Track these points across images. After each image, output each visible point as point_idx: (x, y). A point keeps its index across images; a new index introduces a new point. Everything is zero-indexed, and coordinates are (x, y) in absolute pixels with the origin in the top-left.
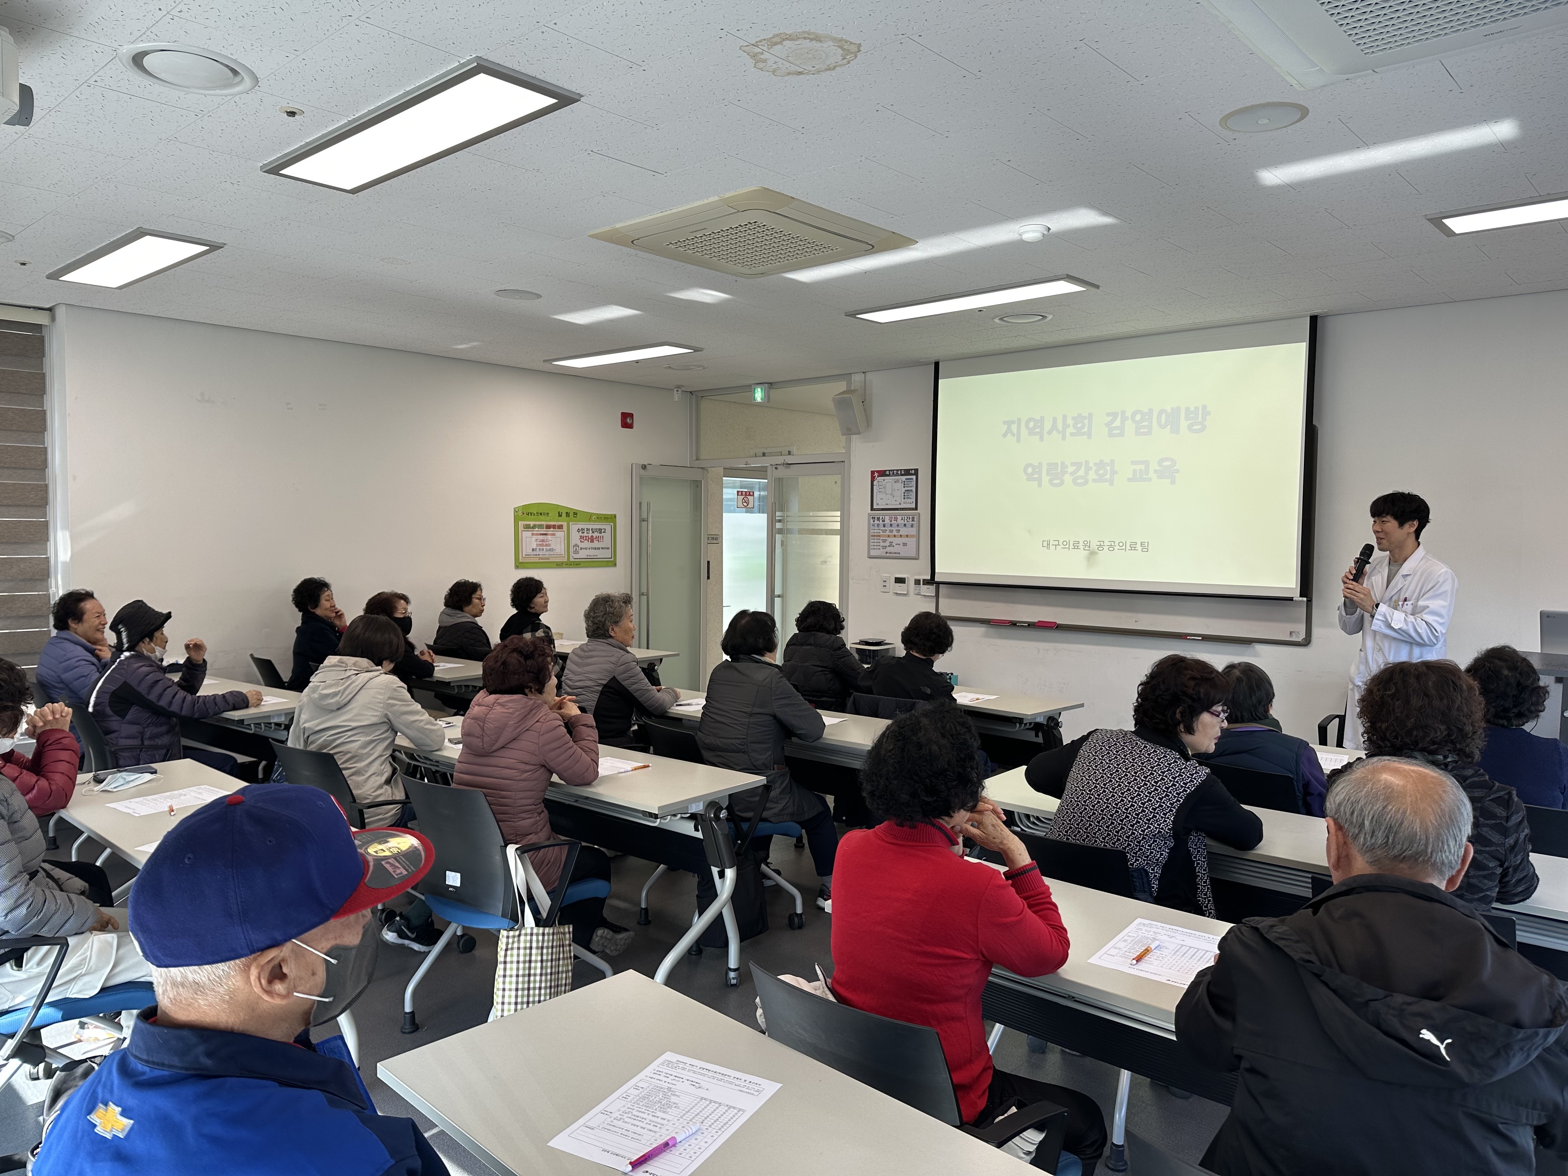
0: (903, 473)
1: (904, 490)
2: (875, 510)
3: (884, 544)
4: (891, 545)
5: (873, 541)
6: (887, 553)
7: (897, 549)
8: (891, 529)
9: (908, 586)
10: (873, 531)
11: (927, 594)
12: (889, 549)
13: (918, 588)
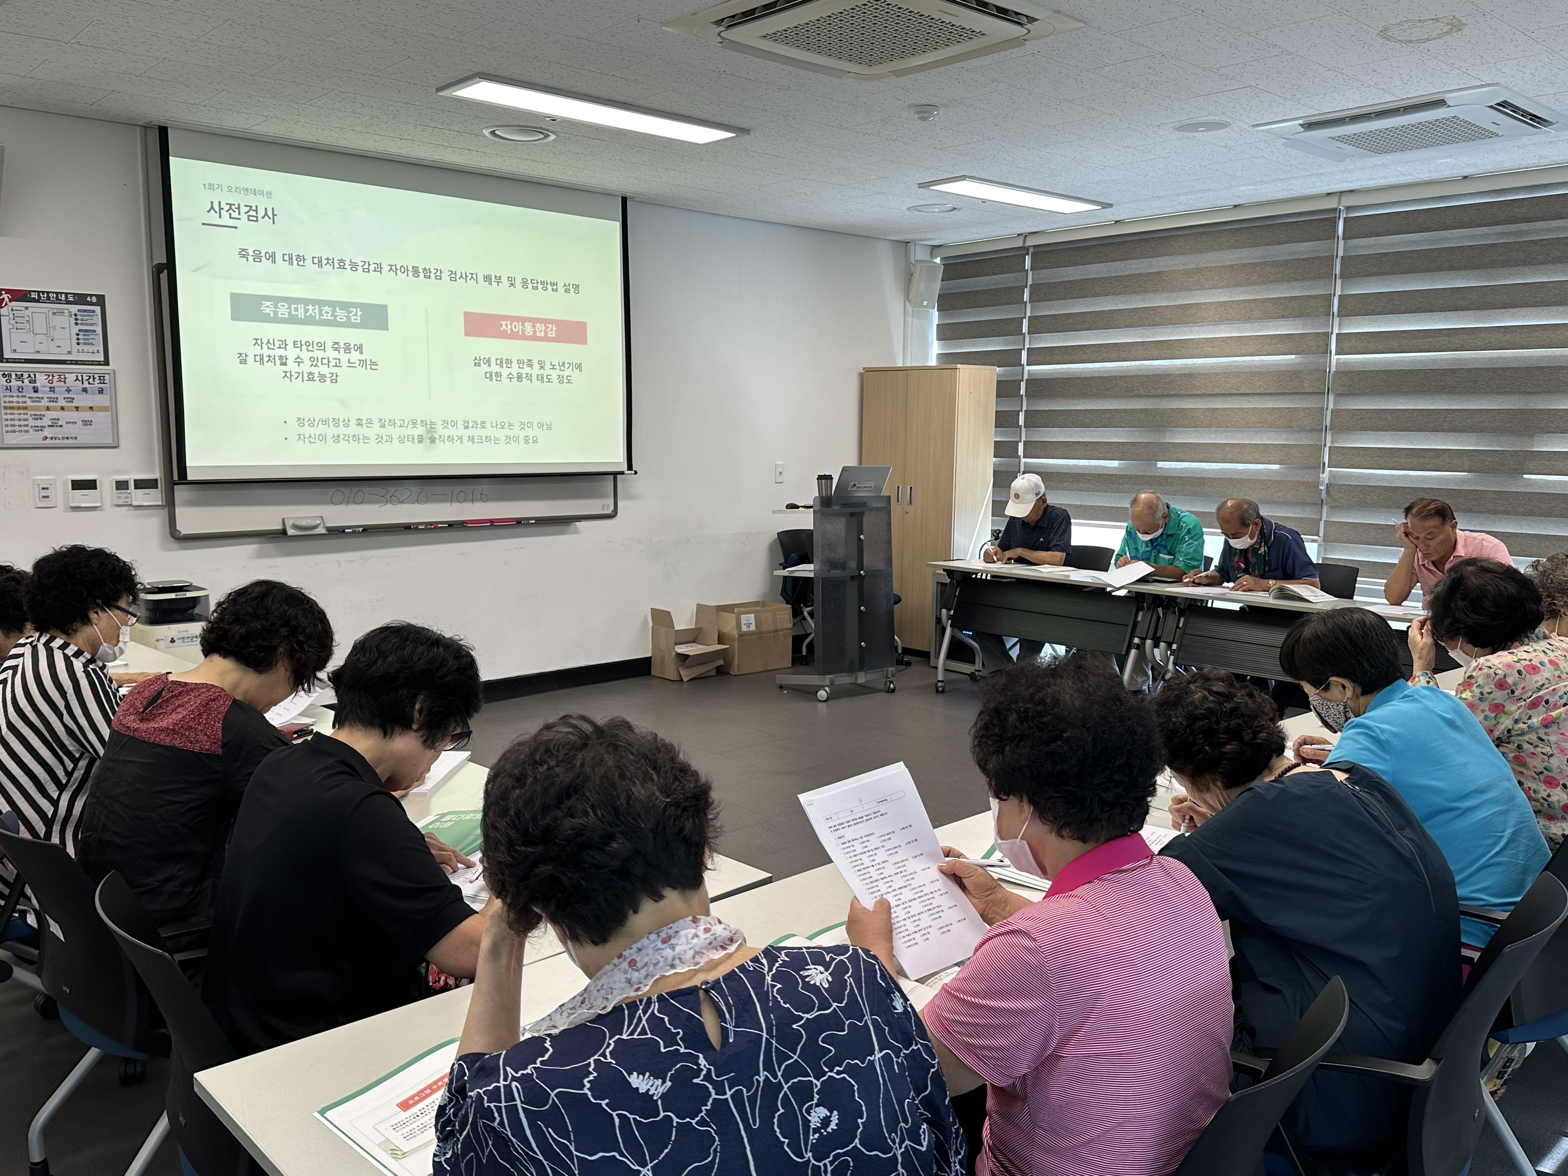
0: (71, 299)
1: (76, 329)
2: (8, 361)
3: (39, 423)
4: (54, 424)
5: (9, 417)
6: (46, 438)
7: (69, 430)
8: (52, 395)
9: (101, 492)
10: (8, 399)
11: (145, 504)
12: (50, 432)
13: (123, 496)
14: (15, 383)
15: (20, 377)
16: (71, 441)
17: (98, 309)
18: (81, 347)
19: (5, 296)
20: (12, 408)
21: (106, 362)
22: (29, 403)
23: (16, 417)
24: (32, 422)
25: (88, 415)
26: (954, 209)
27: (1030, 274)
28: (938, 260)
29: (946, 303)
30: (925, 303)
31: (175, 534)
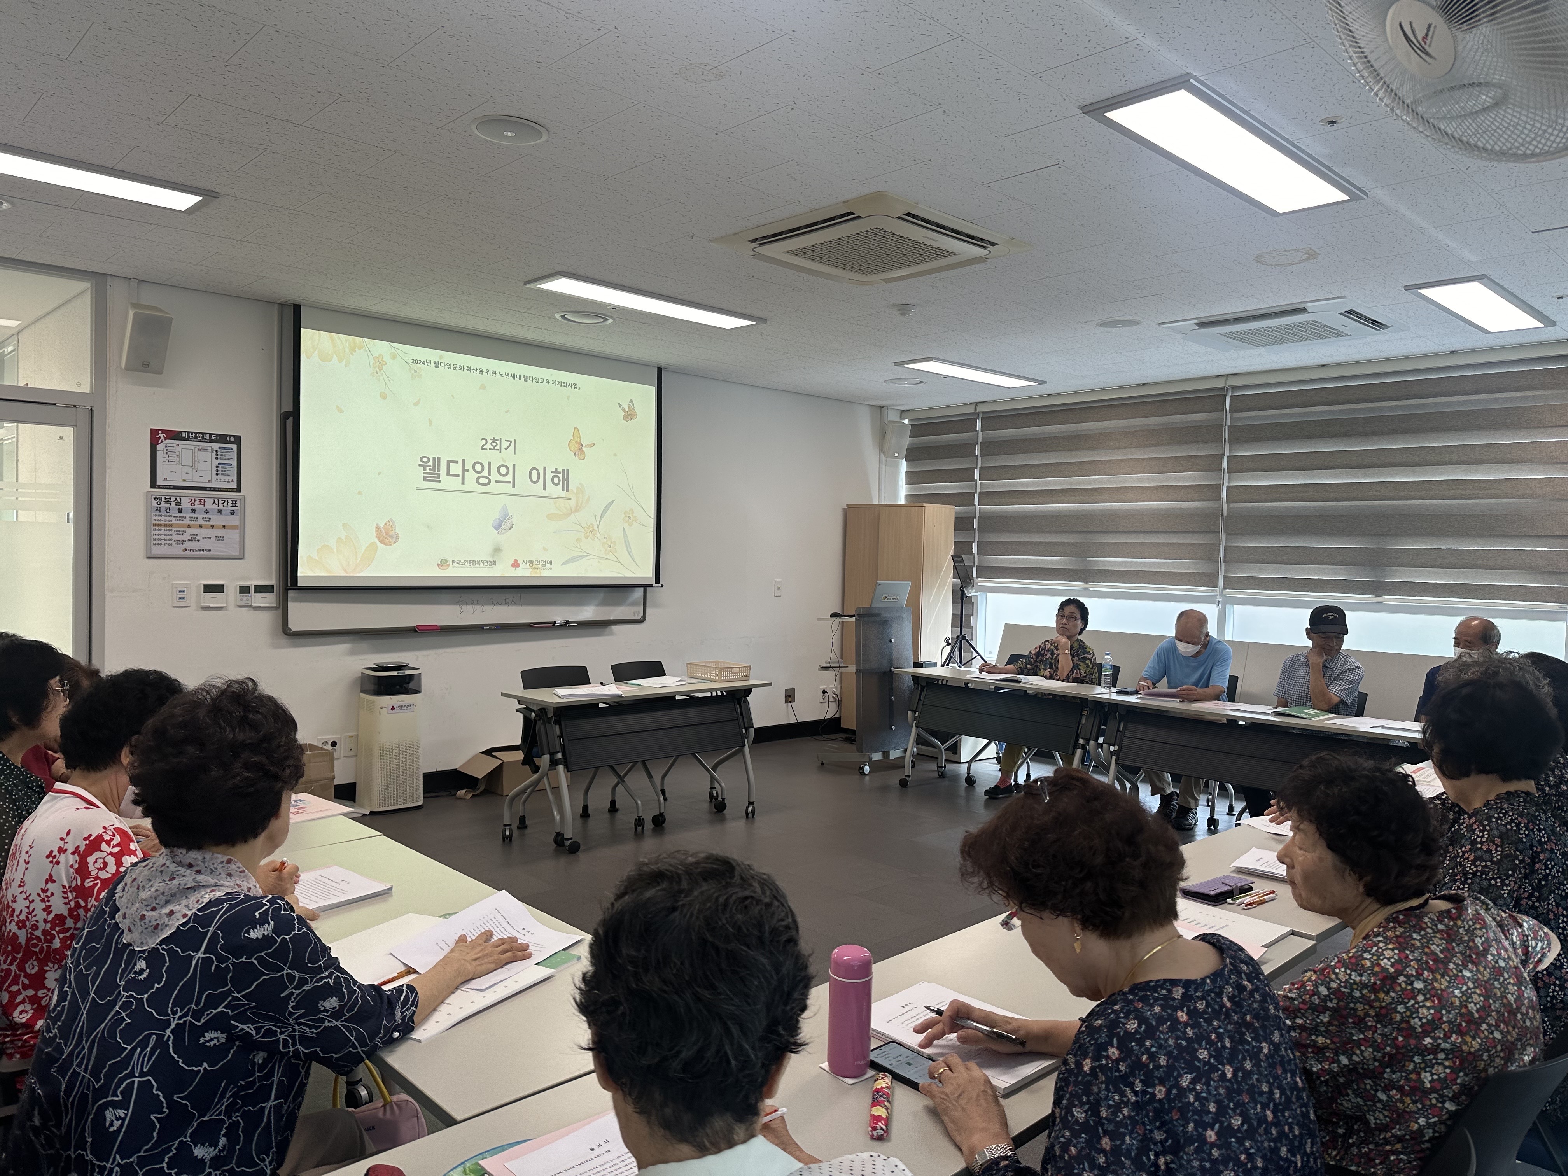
0: (214, 438)
1: (216, 463)
2: (160, 487)
3: (181, 538)
4: (193, 539)
5: (157, 532)
6: (186, 550)
7: (204, 544)
9: (227, 595)
10: (157, 518)
11: (261, 605)
12: (188, 545)
13: (245, 599)
14: (164, 505)
15: (168, 501)
16: (205, 552)
17: (235, 447)
18: (219, 477)
19: (161, 435)
20: (160, 525)
21: (239, 490)
22: (174, 522)
23: (163, 532)
24: (175, 537)
25: (221, 532)
26: (922, 382)
27: (980, 433)
28: (906, 421)
29: (912, 455)
30: (896, 454)
31: (286, 631)
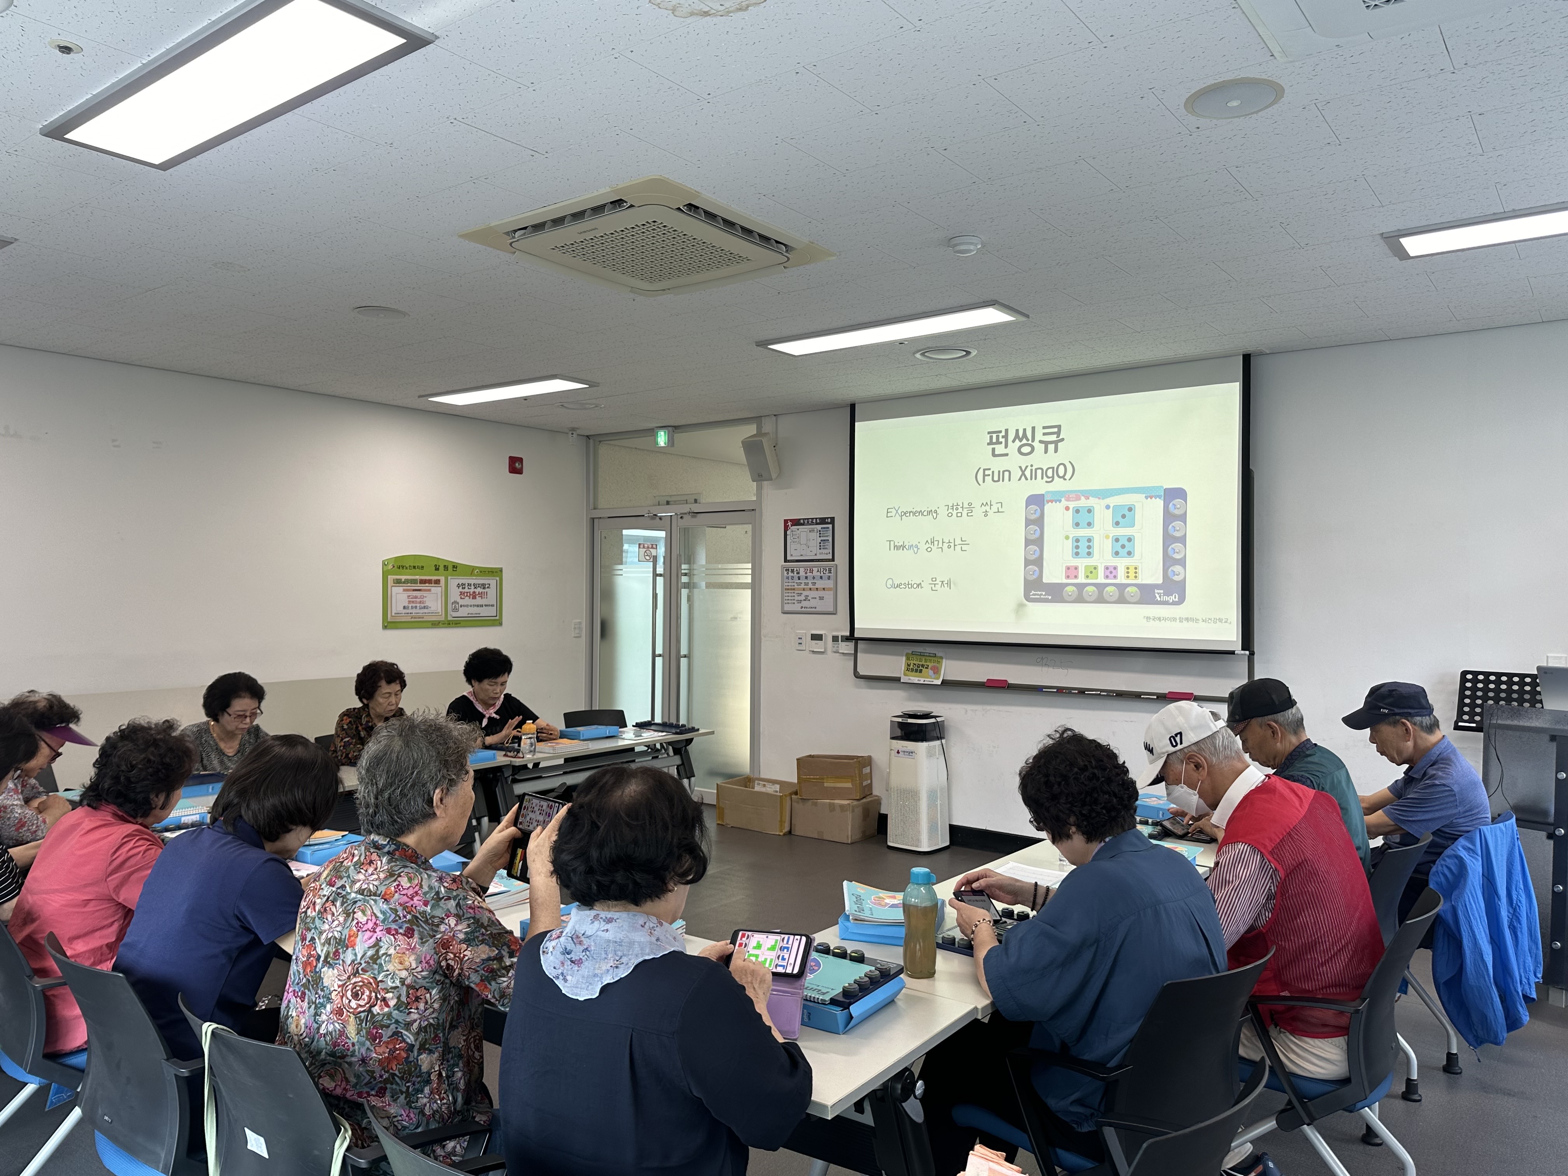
0: (818, 521)
1: (819, 540)
2: (788, 561)
3: (799, 598)
4: (806, 599)
5: (787, 594)
6: (802, 607)
7: (813, 603)
8: (806, 581)
9: (825, 644)
10: (787, 584)
11: (845, 652)
12: (804, 604)
13: (836, 646)
14: (790, 574)
15: (793, 571)
16: (813, 609)
17: (830, 526)
18: (822, 551)
19: (789, 523)
20: (788, 589)
21: (833, 560)
22: (796, 587)
23: (790, 594)
24: (797, 598)
25: (821, 593)
31: (857, 675)
